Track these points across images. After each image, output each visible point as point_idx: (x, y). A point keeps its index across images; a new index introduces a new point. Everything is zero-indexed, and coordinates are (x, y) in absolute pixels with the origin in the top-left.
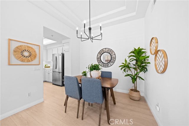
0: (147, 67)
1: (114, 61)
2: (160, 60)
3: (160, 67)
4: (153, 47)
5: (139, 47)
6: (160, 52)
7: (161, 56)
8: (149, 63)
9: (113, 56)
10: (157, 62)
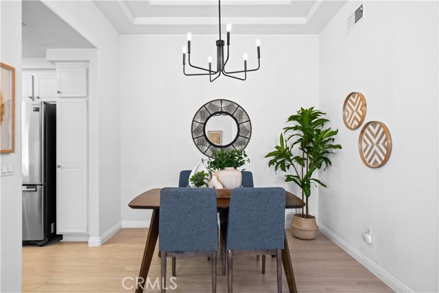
0: (330, 157)
1: (247, 140)
2: (371, 142)
3: (373, 155)
4: (351, 112)
5: (313, 108)
6: (372, 125)
7: (375, 133)
8: (340, 147)
9: (245, 124)
10: (364, 145)
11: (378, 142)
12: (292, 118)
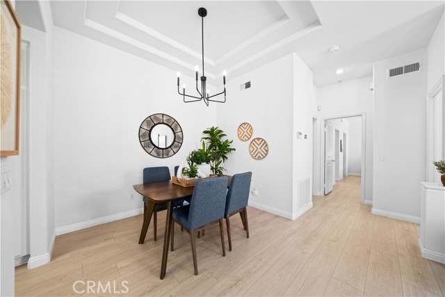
1: (180, 144)
2: (257, 147)
3: (258, 154)
4: (243, 132)
6: (257, 140)
7: (259, 143)
9: (179, 133)
10: (252, 149)
11: (260, 148)
12: (205, 132)
